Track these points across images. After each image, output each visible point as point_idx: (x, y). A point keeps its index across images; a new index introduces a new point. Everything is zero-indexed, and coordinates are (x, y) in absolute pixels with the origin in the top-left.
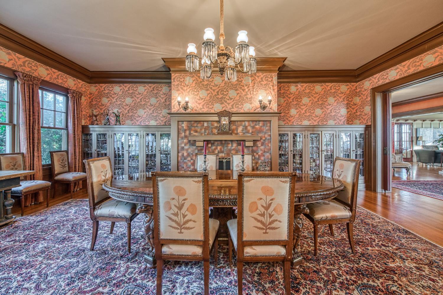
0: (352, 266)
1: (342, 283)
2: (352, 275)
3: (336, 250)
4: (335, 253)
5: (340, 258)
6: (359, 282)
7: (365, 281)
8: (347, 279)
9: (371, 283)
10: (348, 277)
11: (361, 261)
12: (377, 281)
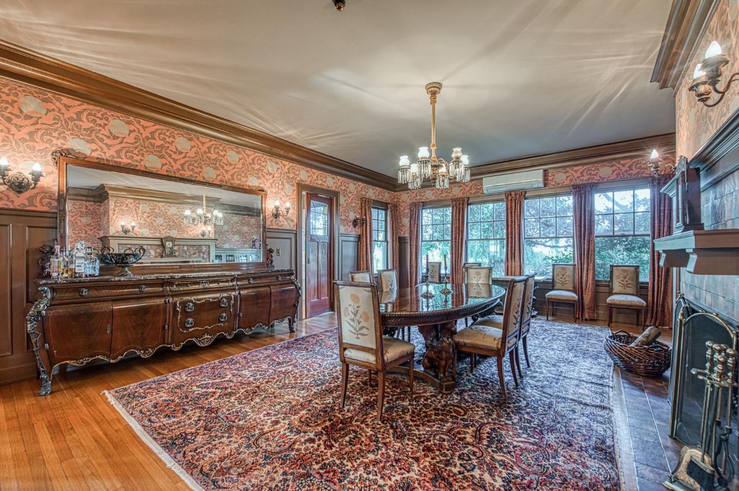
0: (337, 393)
1: (338, 379)
2: (334, 386)
3: (360, 400)
4: (358, 397)
5: (350, 395)
6: (327, 384)
7: (324, 387)
8: (336, 382)
9: (319, 388)
10: (336, 384)
11: (332, 401)
12: (316, 391)
